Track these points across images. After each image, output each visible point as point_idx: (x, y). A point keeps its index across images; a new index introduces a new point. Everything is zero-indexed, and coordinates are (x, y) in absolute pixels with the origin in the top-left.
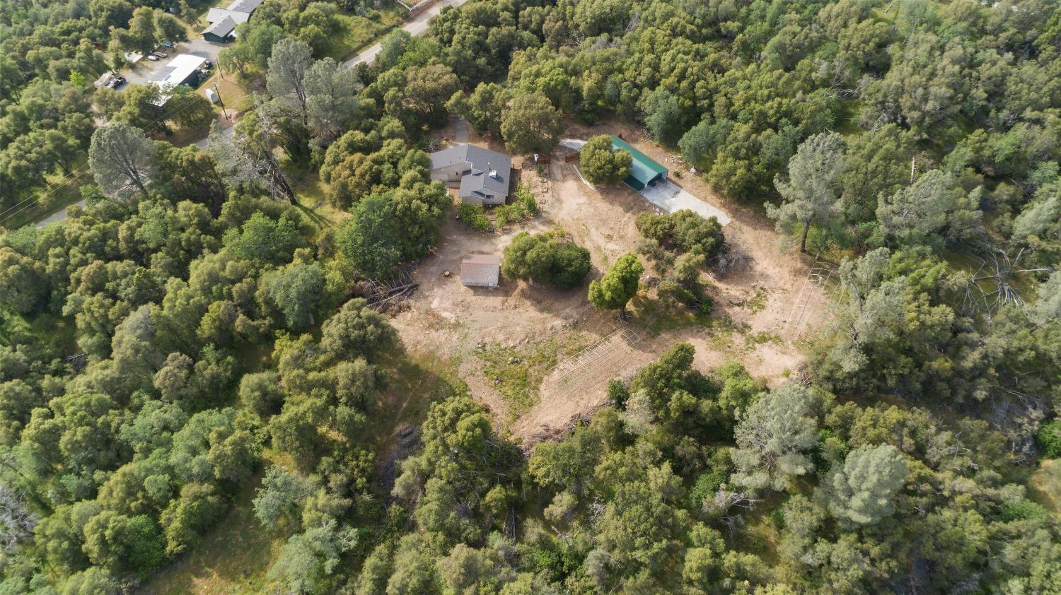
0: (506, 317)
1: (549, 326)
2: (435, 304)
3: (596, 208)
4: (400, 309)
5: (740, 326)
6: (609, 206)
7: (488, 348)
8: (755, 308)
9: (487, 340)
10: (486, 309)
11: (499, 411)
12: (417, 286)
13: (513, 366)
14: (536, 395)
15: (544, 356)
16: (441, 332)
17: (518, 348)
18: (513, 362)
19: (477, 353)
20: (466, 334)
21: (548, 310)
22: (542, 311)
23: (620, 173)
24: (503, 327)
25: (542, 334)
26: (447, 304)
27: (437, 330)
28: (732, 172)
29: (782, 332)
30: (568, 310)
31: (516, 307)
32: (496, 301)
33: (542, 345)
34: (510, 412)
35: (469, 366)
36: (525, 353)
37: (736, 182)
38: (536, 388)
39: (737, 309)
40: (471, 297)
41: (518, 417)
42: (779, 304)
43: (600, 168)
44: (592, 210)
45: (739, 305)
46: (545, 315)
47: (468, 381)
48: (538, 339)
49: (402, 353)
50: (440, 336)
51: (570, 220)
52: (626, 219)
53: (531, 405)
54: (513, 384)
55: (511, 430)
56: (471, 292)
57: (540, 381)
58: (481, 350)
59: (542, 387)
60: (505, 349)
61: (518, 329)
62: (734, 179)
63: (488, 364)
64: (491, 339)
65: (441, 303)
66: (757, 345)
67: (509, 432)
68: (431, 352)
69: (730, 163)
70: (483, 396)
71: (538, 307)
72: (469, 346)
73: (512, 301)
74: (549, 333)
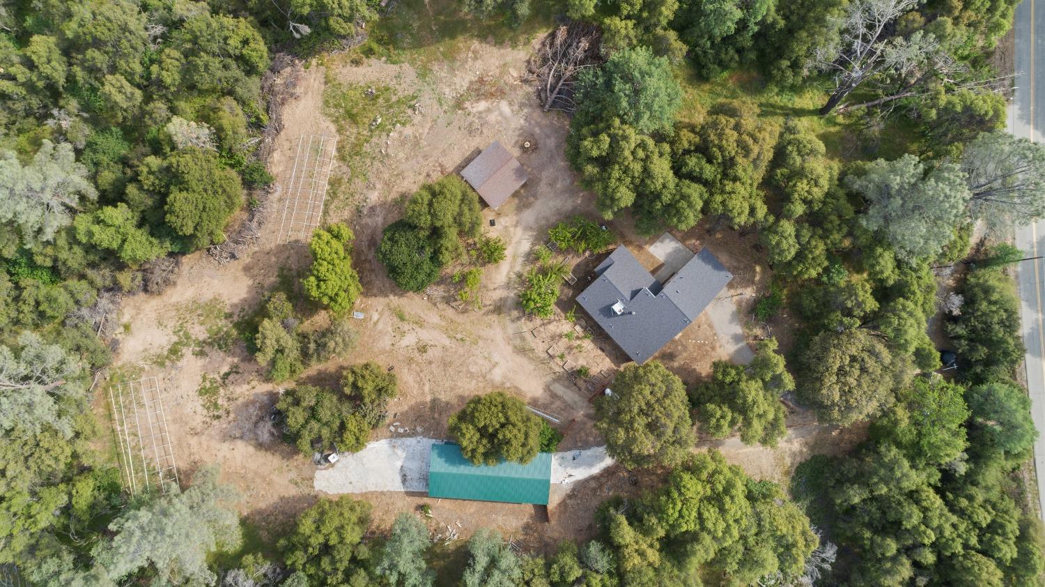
0: (425, 157)
1: (378, 186)
2: (504, 107)
3: (471, 375)
4: (531, 73)
5: (207, 349)
6: (460, 392)
7: (410, 112)
8: (208, 385)
9: (418, 118)
11: (345, 71)
12: (543, 108)
13: (372, 118)
14: (330, 115)
15: (357, 154)
16: (466, 85)
17: (383, 137)
18: (375, 120)
19: (414, 97)
20: (441, 105)
21: (397, 203)
22: (402, 196)
24: (417, 144)
25: (378, 172)
26: (492, 118)
27: (471, 83)
29: (161, 376)
31: (428, 175)
32: (452, 164)
33: (368, 161)
34: (335, 79)
35: (408, 80)
36: (374, 140)
38: (336, 121)
39: (225, 369)
40: (476, 142)
41: (326, 83)
44: (473, 369)
45: (227, 375)
46: (394, 195)
47: (396, 67)
48: (377, 164)
49: (478, 36)
50: (463, 80)
51: (482, 333)
52: (427, 388)
53: (326, 103)
54: (357, 105)
55: (322, 68)
57: (340, 130)
58: (412, 103)
59: (333, 128)
60: (394, 125)
61: (401, 155)
63: (394, 99)
64: (415, 121)
65: (501, 114)
66: (175, 339)
67: (322, 64)
68: (454, 59)
70: (370, 69)
71: (409, 197)
72: (427, 96)
73: (437, 176)
74: (373, 180)
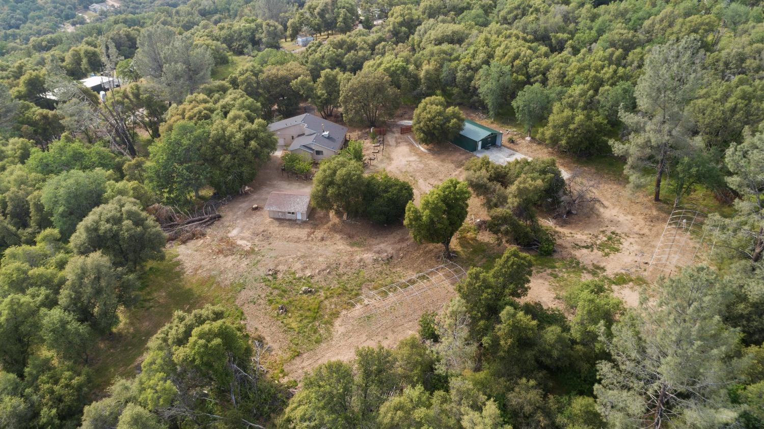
0: (310, 249)
1: (358, 258)
2: (234, 233)
3: (426, 165)
4: (194, 236)
5: (591, 267)
6: (441, 163)
7: (280, 276)
8: (607, 250)
9: (281, 268)
10: (289, 240)
11: (275, 346)
12: (220, 217)
13: (305, 296)
14: (328, 330)
15: (345, 289)
16: (230, 258)
17: (316, 279)
18: (305, 292)
19: (265, 280)
20: (258, 261)
21: (359, 245)
22: (352, 245)
23: (450, 125)
24: (304, 256)
25: (347, 265)
26: (247, 234)
27: (226, 256)
28: (571, 119)
29: (646, 274)
30: (382, 246)
31: (322, 239)
32: (302, 233)
33: (345, 278)
34: (289, 348)
35: (251, 293)
36: (323, 284)
37: (575, 129)
38: (330, 323)
39: (585, 251)
40: (275, 228)
41: (299, 355)
42: (636, 247)
43: (430, 120)
44: (422, 166)
45: (587, 247)
46: (355, 248)
47: (245, 309)
48: (341, 271)
49: (179, 277)
50: (228, 262)
51: (398, 172)
52: (457, 173)
53: (318, 342)
54: (301, 315)
55: (287, 368)
56: (276, 223)
57: (336, 315)
58: (270, 278)
59: (337, 323)
60: (300, 278)
61: (321, 259)
62: (572, 127)
63: (276, 292)
64: (285, 268)
65: (241, 232)
66: (614, 287)
67: (282, 371)
68: (214, 277)
69: (567, 112)
70: (260, 327)
71: (349, 241)
72: (258, 273)
73: (319, 234)
74: (356, 265)
